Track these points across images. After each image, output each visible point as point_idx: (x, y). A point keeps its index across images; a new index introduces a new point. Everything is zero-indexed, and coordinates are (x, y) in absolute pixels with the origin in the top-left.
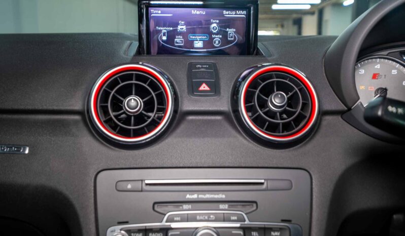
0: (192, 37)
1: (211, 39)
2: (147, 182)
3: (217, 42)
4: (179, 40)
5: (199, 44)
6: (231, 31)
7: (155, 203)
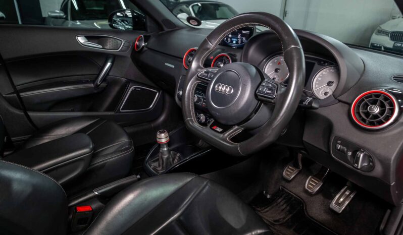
0: (233, 39)
1: (238, 41)
4: (229, 40)
5: (234, 42)
6: (244, 38)
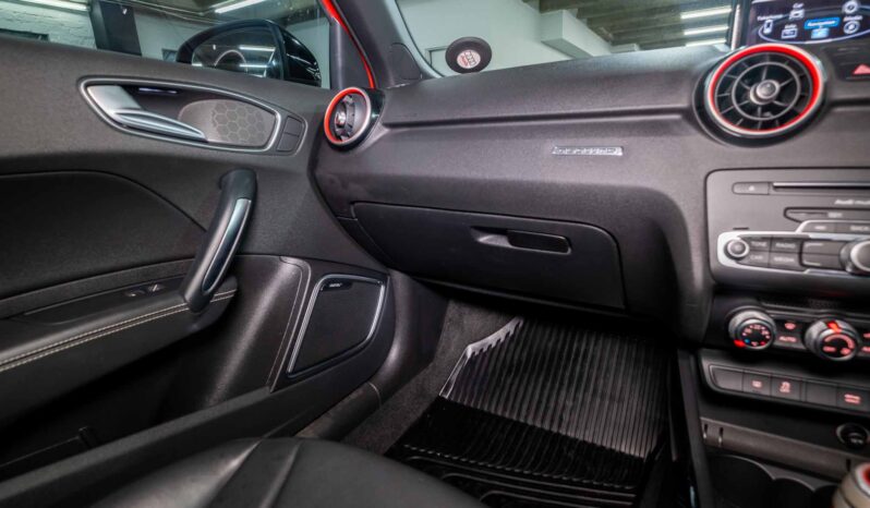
0: (811, 24)
1: (842, 24)
2: (776, 184)
3: (851, 27)
4: (790, 30)
5: (820, 32)
7: (787, 209)
